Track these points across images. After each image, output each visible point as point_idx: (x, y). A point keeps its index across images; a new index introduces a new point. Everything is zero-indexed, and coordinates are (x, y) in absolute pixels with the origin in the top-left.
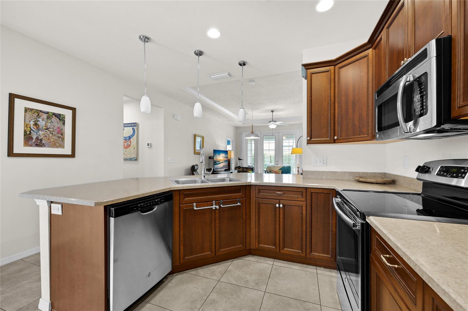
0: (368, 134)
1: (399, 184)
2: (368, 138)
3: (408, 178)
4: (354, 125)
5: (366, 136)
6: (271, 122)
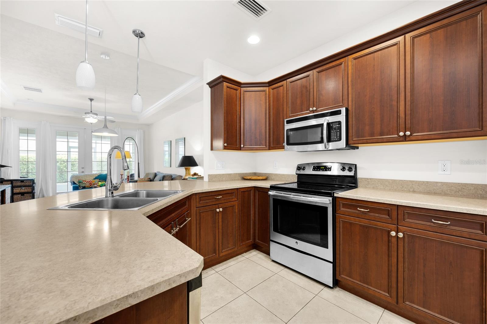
0: (266, 145)
1: (270, 179)
2: (266, 148)
3: (279, 174)
4: (256, 138)
5: (265, 147)
6: (88, 113)
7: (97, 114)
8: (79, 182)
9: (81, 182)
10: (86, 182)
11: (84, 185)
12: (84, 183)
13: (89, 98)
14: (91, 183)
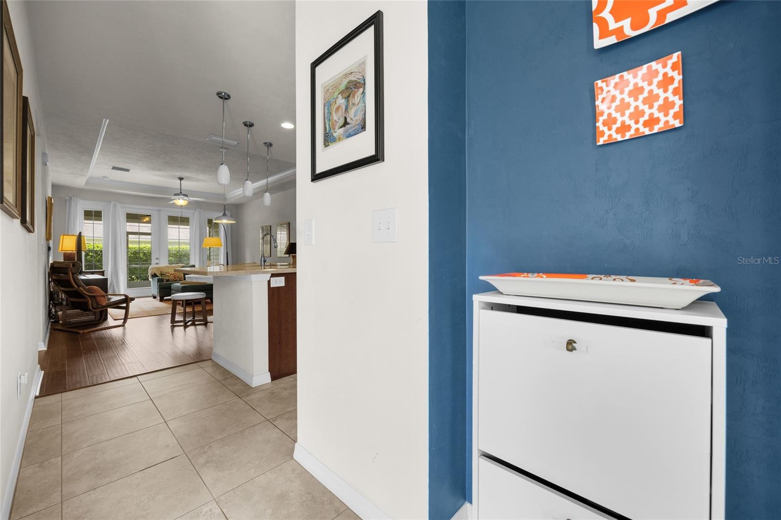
6: (178, 195)
7: (186, 196)
8: (161, 275)
9: (164, 274)
10: (169, 275)
11: (167, 278)
12: (168, 276)
13: (179, 177)
14: (175, 276)
